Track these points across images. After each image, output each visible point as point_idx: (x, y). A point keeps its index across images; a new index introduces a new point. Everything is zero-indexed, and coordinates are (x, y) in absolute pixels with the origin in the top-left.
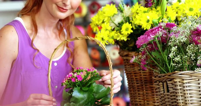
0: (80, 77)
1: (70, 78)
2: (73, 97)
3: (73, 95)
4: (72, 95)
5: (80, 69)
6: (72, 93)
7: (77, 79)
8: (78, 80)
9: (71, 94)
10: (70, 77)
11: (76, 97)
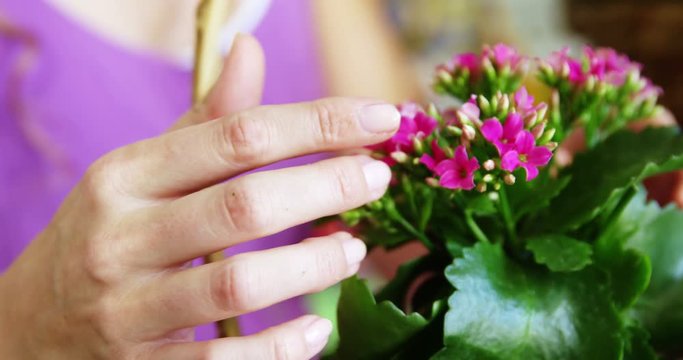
0: (520, 135)
1: (409, 149)
2: (456, 343)
3: (452, 325)
4: (438, 322)
5: (497, 66)
6: (436, 306)
7: (490, 164)
8: (499, 174)
9: (427, 314)
10: (418, 144)
11: (479, 344)
